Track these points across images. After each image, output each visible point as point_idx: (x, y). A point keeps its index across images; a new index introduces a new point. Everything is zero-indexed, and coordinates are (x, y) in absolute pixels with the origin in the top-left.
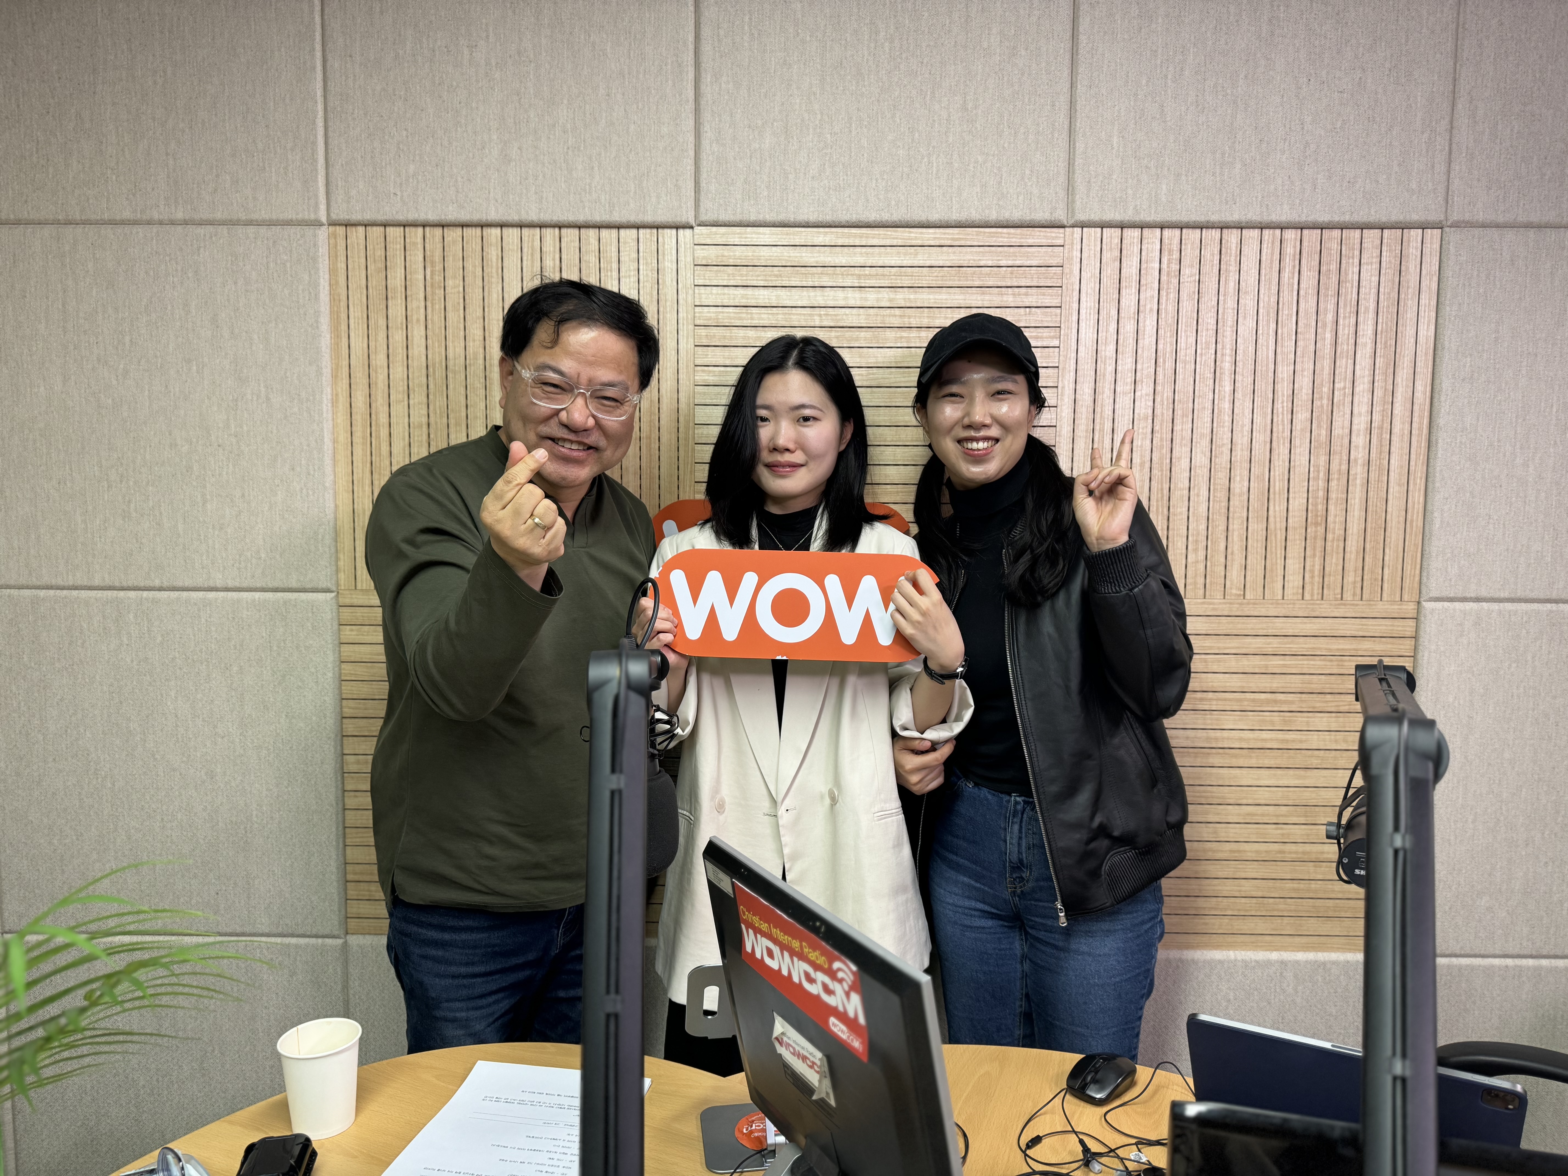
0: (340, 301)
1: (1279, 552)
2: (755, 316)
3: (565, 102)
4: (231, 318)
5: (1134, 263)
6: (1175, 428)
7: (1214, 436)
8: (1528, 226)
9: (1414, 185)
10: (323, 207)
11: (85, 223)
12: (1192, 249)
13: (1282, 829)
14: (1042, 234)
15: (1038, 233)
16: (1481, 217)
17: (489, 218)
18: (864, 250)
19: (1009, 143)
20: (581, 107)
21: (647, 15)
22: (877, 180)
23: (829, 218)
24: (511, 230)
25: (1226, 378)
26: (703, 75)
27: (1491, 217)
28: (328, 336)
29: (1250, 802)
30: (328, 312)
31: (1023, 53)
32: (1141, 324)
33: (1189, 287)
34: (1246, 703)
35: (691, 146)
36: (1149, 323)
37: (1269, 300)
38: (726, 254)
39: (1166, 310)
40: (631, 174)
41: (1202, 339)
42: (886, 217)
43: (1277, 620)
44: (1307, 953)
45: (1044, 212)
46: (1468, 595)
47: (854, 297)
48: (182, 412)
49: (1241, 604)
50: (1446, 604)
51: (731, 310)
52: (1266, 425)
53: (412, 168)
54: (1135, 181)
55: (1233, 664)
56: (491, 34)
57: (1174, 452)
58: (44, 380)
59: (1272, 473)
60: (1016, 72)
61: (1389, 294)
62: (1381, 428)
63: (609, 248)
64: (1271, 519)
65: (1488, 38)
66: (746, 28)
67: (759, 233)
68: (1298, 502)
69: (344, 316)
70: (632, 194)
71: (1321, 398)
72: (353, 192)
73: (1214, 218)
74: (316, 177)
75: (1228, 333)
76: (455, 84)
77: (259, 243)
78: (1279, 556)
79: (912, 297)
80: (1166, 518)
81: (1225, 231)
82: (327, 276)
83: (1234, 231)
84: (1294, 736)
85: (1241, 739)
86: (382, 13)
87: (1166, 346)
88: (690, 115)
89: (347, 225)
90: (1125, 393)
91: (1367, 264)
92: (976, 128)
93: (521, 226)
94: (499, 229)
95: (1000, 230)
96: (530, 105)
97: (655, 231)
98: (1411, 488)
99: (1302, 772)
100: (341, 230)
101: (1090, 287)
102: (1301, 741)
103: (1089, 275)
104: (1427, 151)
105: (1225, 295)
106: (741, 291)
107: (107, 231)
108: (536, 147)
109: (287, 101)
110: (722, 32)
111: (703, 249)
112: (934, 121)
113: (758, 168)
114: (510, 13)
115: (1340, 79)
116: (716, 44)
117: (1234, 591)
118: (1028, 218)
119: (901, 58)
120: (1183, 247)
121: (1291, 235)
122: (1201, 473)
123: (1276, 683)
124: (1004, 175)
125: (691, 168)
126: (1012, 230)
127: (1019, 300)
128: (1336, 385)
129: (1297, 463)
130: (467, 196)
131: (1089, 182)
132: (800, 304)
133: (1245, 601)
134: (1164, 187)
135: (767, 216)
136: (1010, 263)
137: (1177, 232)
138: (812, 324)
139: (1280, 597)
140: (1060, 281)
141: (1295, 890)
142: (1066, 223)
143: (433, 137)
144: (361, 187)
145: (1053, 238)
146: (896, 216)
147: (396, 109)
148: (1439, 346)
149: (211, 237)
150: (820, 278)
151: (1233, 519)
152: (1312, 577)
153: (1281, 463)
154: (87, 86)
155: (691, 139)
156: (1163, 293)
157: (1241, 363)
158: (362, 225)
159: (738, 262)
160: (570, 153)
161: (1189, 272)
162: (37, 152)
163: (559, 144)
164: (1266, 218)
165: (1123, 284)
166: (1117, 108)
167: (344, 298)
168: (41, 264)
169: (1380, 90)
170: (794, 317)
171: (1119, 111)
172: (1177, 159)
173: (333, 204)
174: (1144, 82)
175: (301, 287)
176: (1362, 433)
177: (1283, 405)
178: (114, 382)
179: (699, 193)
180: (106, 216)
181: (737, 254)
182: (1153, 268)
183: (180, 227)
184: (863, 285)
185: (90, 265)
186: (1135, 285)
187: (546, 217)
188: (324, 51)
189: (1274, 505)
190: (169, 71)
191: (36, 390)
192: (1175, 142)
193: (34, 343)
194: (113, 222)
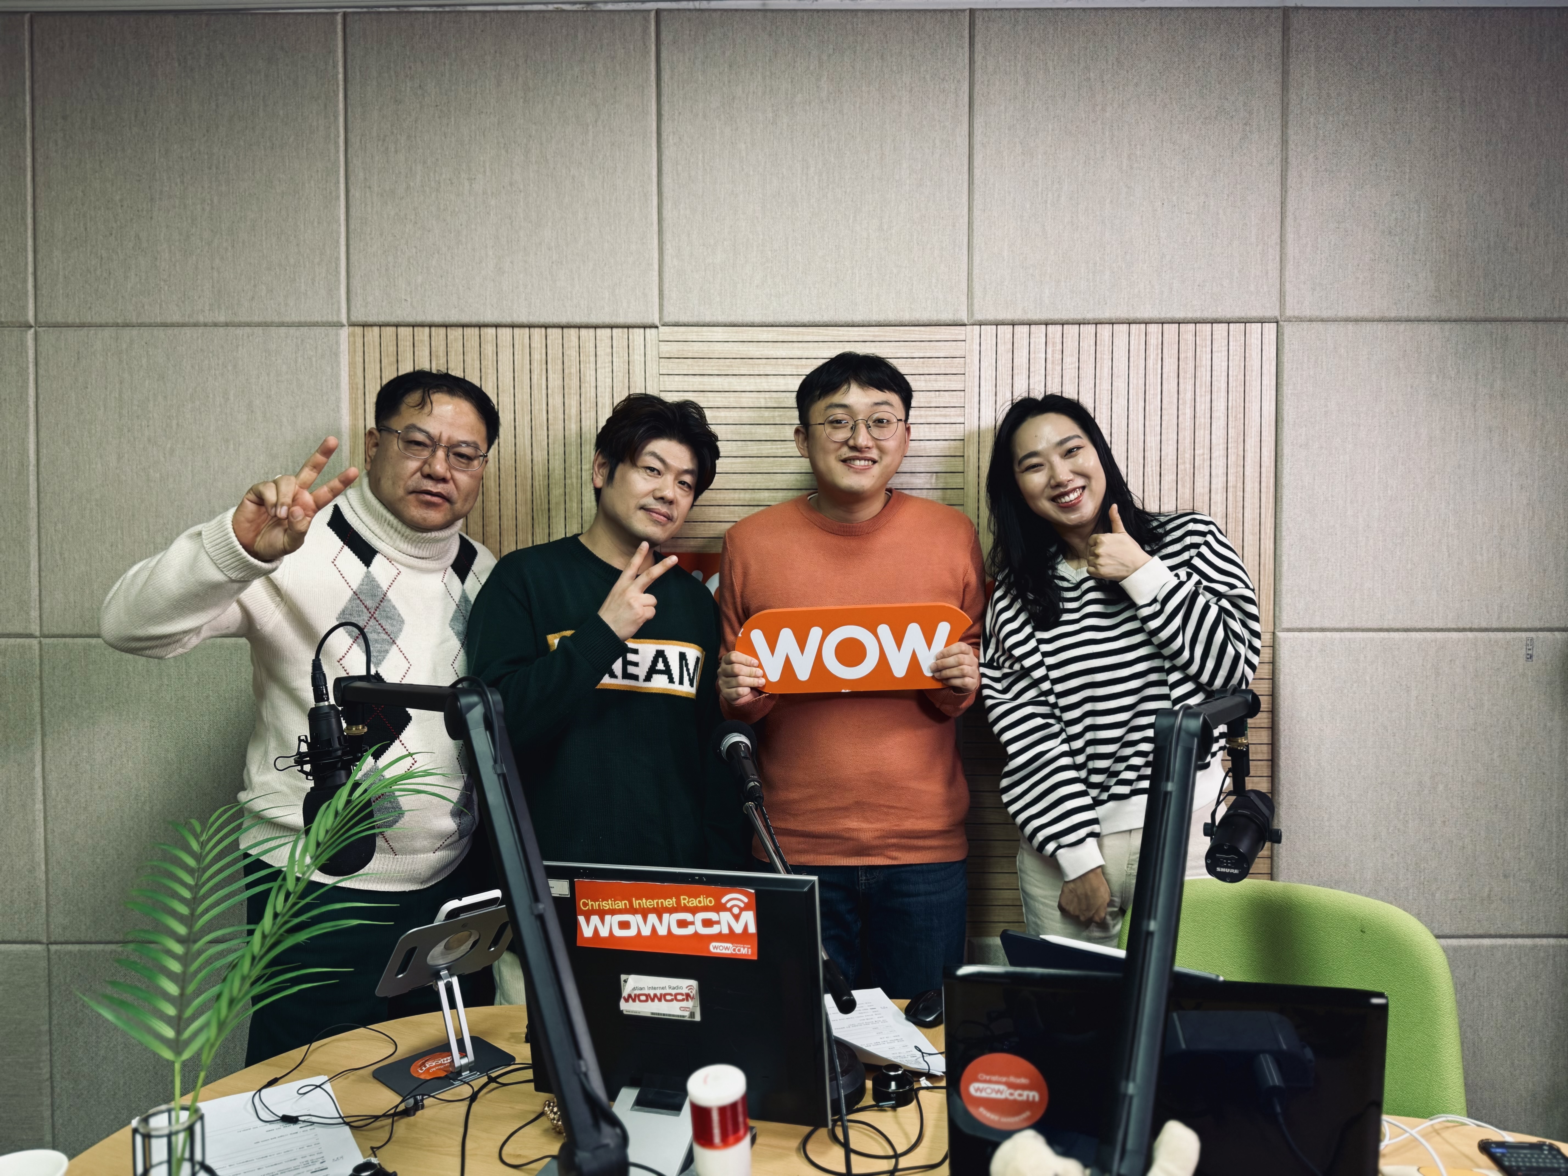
0: (357, 389)
3: (550, 224)
4: (264, 405)
5: (1025, 354)
8: (1347, 320)
9: (1252, 288)
10: (344, 311)
11: (140, 325)
12: (1072, 341)
14: (948, 330)
15: (944, 330)
16: (1308, 313)
17: (486, 320)
18: (800, 344)
19: (919, 257)
20: (563, 229)
21: (618, 154)
22: (810, 288)
23: (770, 319)
24: (504, 329)
26: (665, 202)
27: (1316, 313)
28: (348, 418)
30: (347, 398)
31: (929, 183)
33: (1071, 373)
35: (656, 261)
37: (1138, 383)
38: (686, 348)
40: (606, 284)
42: (817, 318)
45: (949, 313)
46: (1314, 626)
48: (220, 484)
50: (1297, 634)
53: (420, 278)
54: (1023, 287)
56: (488, 169)
58: (101, 457)
60: (923, 199)
61: (1237, 376)
62: (1235, 487)
63: (587, 344)
65: (1306, 169)
66: (700, 164)
67: (713, 332)
69: (361, 401)
70: (606, 300)
71: (1184, 463)
72: (370, 299)
73: (1090, 316)
74: (339, 287)
76: (457, 209)
77: (289, 341)
81: (1099, 326)
82: (347, 369)
83: (1107, 326)
86: (396, 152)
88: (655, 235)
89: (364, 325)
91: (1218, 352)
92: (891, 245)
93: (513, 326)
94: (494, 329)
95: (912, 328)
96: (520, 227)
97: (626, 330)
98: (1262, 537)
100: (359, 330)
101: (988, 374)
103: (988, 363)
104: (1262, 260)
105: (1100, 379)
106: (697, 378)
107: (160, 332)
108: (526, 262)
109: (316, 224)
110: (680, 168)
111: (666, 345)
112: (856, 240)
113: (711, 279)
114: (503, 152)
115: (1188, 203)
116: (676, 177)
118: (936, 318)
119: (828, 189)
120: (1065, 340)
121: (1154, 329)
124: (915, 283)
125: (656, 278)
127: (930, 385)
128: (1196, 452)
130: (467, 302)
131: (985, 288)
134: (1047, 291)
135: (719, 317)
136: (922, 355)
137: (1059, 327)
138: (759, 406)
140: (962, 369)
142: (967, 322)
143: (438, 253)
144: (377, 294)
145: (957, 334)
146: (826, 317)
147: (407, 230)
148: (1279, 418)
149: (248, 337)
150: (764, 366)
154: (145, 213)
155: (656, 255)
158: (377, 326)
159: (696, 356)
160: (554, 266)
161: (1070, 360)
162: (101, 267)
163: (545, 259)
164: (1132, 315)
166: (1006, 227)
167: (361, 387)
168: (102, 359)
169: (1221, 212)
170: (743, 400)
171: (1008, 230)
172: (1057, 268)
173: (353, 308)
174: (1028, 206)
175: (324, 378)
176: (1219, 491)
178: (162, 459)
179: (663, 299)
180: (158, 320)
181: (695, 348)
182: (1041, 358)
183: (221, 329)
185: (144, 361)
187: (533, 319)
188: (347, 183)
190: (216, 200)
191: (94, 466)
192: (1055, 254)
193: (93, 427)
194: (165, 325)
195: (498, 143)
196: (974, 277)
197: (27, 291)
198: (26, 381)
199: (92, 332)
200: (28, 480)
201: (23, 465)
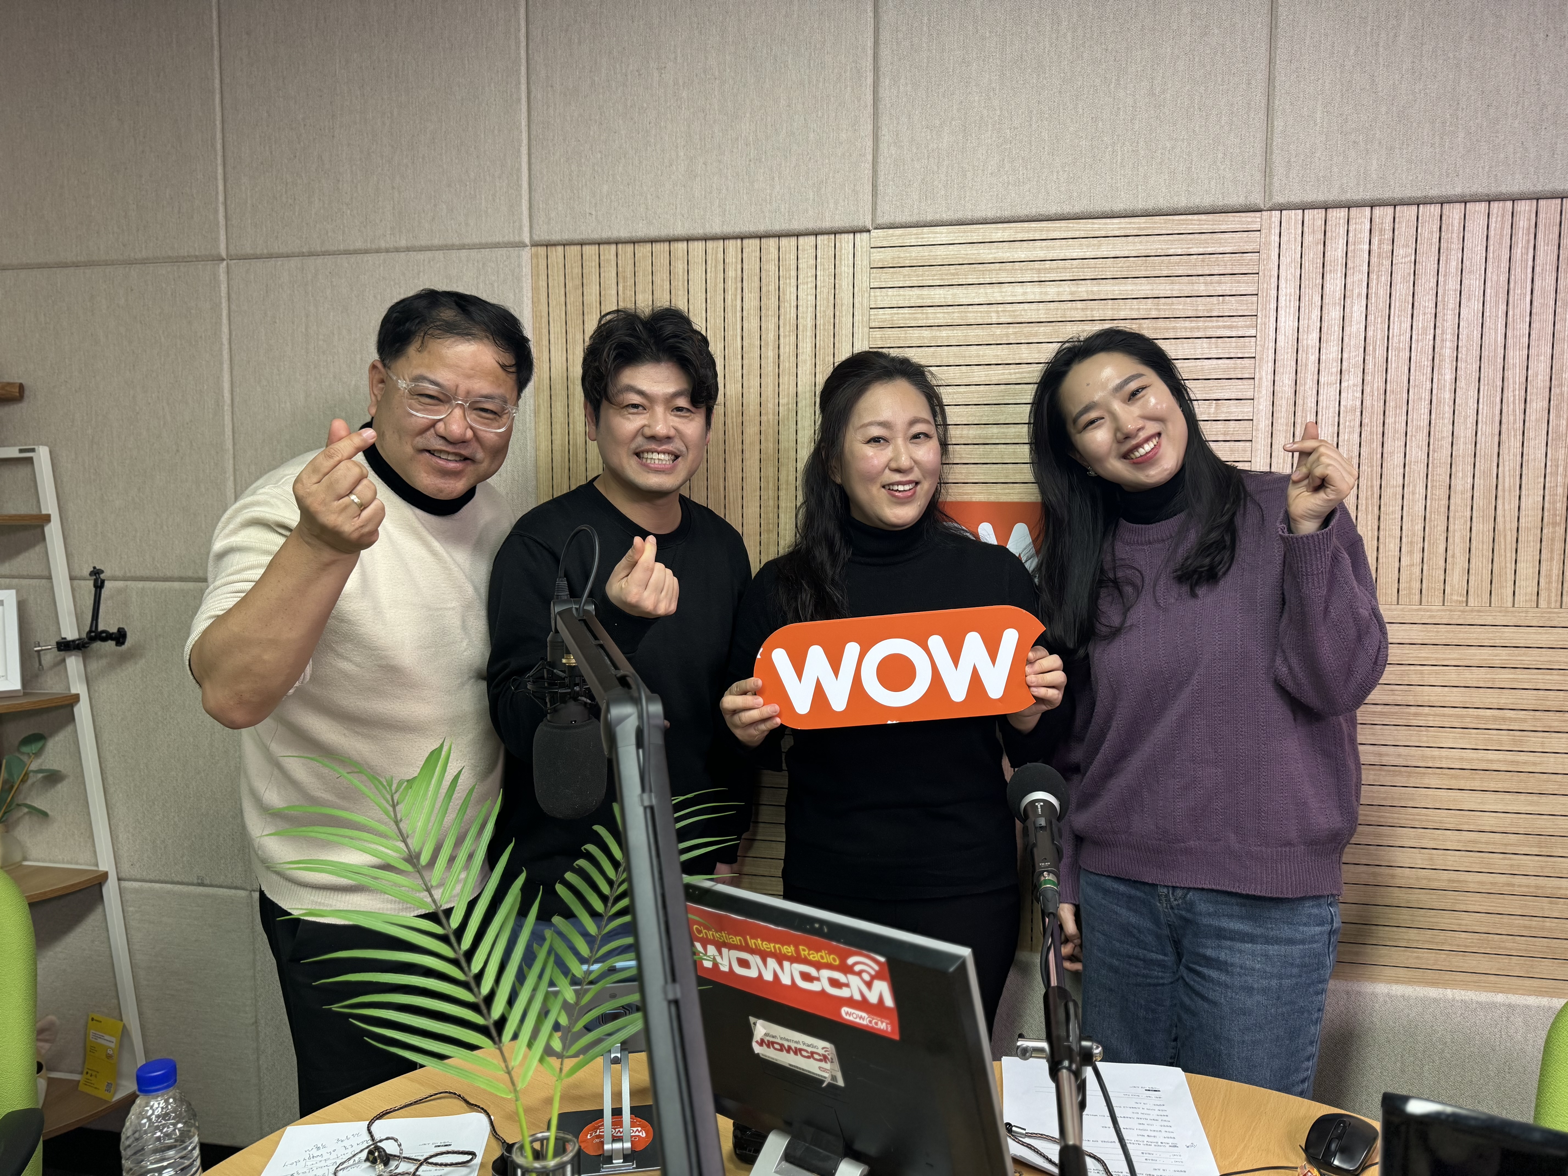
0: (541, 317)
1: (1508, 555)
2: (930, 315)
3: (748, 115)
5: (1340, 246)
6: (1387, 421)
7: (1432, 429)
10: (526, 229)
11: (325, 253)
12: (1407, 226)
13: (1510, 859)
14: (1236, 219)
15: (1232, 219)
17: (676, 233)
18: (1044, 243)
19: (1200, 127)
20: (762, 119)
21: (827, 25)
22: (1058, 172)
23: (1007, 213)
24: (695, 243)
25: (1447, 365)
26: (882, 79)
29: (1472, 828)
31: (1216, 31)
32: (1347, 310)
33: (1403, 268)
34: (1468, 720)
35: (869, 150)
36: (1357, 310)
38: (902, 255)
39: (1376, 294)
40: (810, 182)
41: (1418, 324)
43: (1506, 629)
44: (1540, 998)
45: (1238, 196)
47: (1033, 292)
49: (1463, 611)
51: (906, 310)
52: (1493, 415)
53: (605, 188)
54: (1341, 158)
55: (1453, 676)
56: (679, 56)
57: (1385, 445)
59: (1500, 469)
60: (1208, 52)
63: (788, 256)
64: (1499, 519)
66: (925, 28)
67: (936, 233)
68: (1532, 500)
69: (545, 332)
70: (811, 201)
72: (553, 214)
73: (1434, 192)
74: (521, 202)
75: (1449, 317)
76: (645, 105)
77: (469, 265)
78: (1508, 559)
79: (1095, 289)
80: (1376, 517)
81: (1446, 206)
82: (529, 293)
83: (1457, 205)
84: (1525, 758)
85: (1462, 759)
87: (1377, 333)
88: (869, 120)
89: (548, 245)
90: (1329, 384)
92: (1164, 113)
93: (705, 239)
94: (686, 243)
95: (1190, 217)
96: (714, 122)
97: (833, 236)
99: (1535, 798)
100: (542, 250)
101: (1289, 272)
102: (1535, 764)
103: (1289, 260)
105: (1445, 276)
106: (916, 291)
107: (343, 260)
108: (720, 162)
109: (496, 132)
110: (900, 35)
111: (879, 252)
112: (1119, 109)
113: (936, 168)
114: (696, 33)
116: (895, 47)
117: (1455, 598)
118: (1221, 203)
119: (1084, 47)
120: (1397, 226)
121: (1524, 207)
122: (1417, 469)
123: (1505, 699)
124: (1195, 159)
125: (868, 172)
126: (1203, 217)
127: (1211, 288)
129: (1531, 457)
130: (655, 213)
131: (1289, 162)
132: (977, 301)
133: (1467, 608)
134: (1375, 162)
135: (944, 216)
136: (1201, 251)
137: (1390, 210)
138: (989, 321)
139: (1510, 604)
140: (1256, 267)
141: (1525, 927)
142: (1262, 207)
143: (625, 157)
144: (560, 209)
145: (1249, 223)
146: (1077, 208)
147: (592, 133)
149: (429, 262)
150: (997, 274)
151: (1454, 519)
152: (1550, 582)
153: (1512, 457)
154: (327, 131)
155: (869, 143)
156: (1373, 276)
157: (1465, 349)
158: (561, 245)
159: (914, 263)
160: (752, 165)
161: (1404, 252)
162: (286, 192)
163: (742, 157)
164: (1494, 190)
165: (1327, 268)
166: (1320, 81)
167: (545, 314)
168: (288, 292)
170: (971, 315)
171: (1323, 85)
172: (1389, 131)
173: (535, 226)
174: (1352, 51)
177: (1514, 393)
179: (876, 197)
180: (342, 247)
181: (913, 254)
182: (1362, 250)
183: (403, 254)
184: (1043, 279)
185: (328, 291)
186: (1340, 269)
187: (728, 229)
188: (528, 83)
189: (1504, 503)
190: (395, 113)
191: (283, 406)
192: (1387, 113)
193: (282, 364)
194: (347, 252)
195: (690, 23)
196: (1275, 148)
197: (218, 223)
198: (220, 317)
199: (280, 263)
200: (223, 420)
201: (218, 405)
